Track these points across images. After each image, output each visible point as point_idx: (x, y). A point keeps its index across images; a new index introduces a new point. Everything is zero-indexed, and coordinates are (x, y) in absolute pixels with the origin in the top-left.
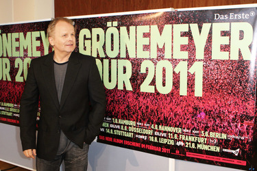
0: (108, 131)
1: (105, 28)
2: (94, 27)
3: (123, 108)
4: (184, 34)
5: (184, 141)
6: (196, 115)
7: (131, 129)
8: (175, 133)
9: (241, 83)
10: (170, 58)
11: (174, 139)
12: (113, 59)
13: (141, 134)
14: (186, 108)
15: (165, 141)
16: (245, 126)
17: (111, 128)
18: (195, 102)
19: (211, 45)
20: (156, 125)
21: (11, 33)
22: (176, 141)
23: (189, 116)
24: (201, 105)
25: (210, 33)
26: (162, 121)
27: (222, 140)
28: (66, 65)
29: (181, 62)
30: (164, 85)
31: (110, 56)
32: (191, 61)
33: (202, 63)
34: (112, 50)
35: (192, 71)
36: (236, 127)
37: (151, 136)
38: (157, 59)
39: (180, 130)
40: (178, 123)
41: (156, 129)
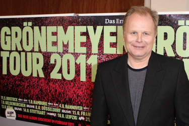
0: (25, 110)
1: (22, 27)
3: (37, 91)
4: (83, 34)
5: (85, 117)
7: (43, 108)
8: (78, 110)
10: (73, 52)
11: (77, 115)
12: (28, 52)
13: (51, 112)
14: (85, 91)
15: (70, 117)
17: (27, 108)
18: (92, 86)
19: (103, 43)
20: (63, 105)
22: (78, 116)
23: (88, 97)
25: (102, 33)
26: (67, 101)
29: (81, 55)
30: (69, 73)
31: (26, 50)
32: (88, 55)
33: (96, 56)
34: (28, 45)
35: (89, 62)
37: (59, 113)
38: (63, 53)
39: (81, 108)
40: (80, 103)
41: (63, 107)
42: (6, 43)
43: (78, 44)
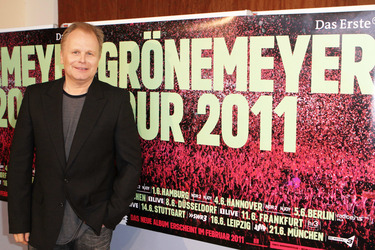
0: (145, 207)
1: (141, 42)
2: (123, 40)
3: (168, 170)
4: (267, 53)
5: (267, 224)
6: (285, 181)
7: (182, 204)
8: (253, 211)
9: (357, 130)
10: (245, 90)
11: (250, 221)
12: (153, 91)
13: (198, 213)
14: (270, 171)
15: (236, 224)
16: (364, 200)
17: (149, 203)
18: (284, 160)
19: (310, 70)
20: (222, 199)
22: (253, 223)
23: (275, 184)
24: (294, 167)
25: (309, 51)
26: (230, 191)
27: (327, 221)
28: (83, 99)
29: (263, 97)
30: (235, 133)
31: (148, 87)
32: (278, 96)
33: (295, 99)
34: (152, 77)
35: (279, 111)
36: (350, 200)
37: (214, 215)
38: (224, 92)
39: (260, 207)
40: (257, 195)
41: (222, 203)
43: (256, 74)
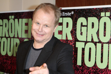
1: (99, 18)
2: (90, 17)
12: (105, 43)
21: (22, 18)
31: (102, 41)
42: (81, 34)
